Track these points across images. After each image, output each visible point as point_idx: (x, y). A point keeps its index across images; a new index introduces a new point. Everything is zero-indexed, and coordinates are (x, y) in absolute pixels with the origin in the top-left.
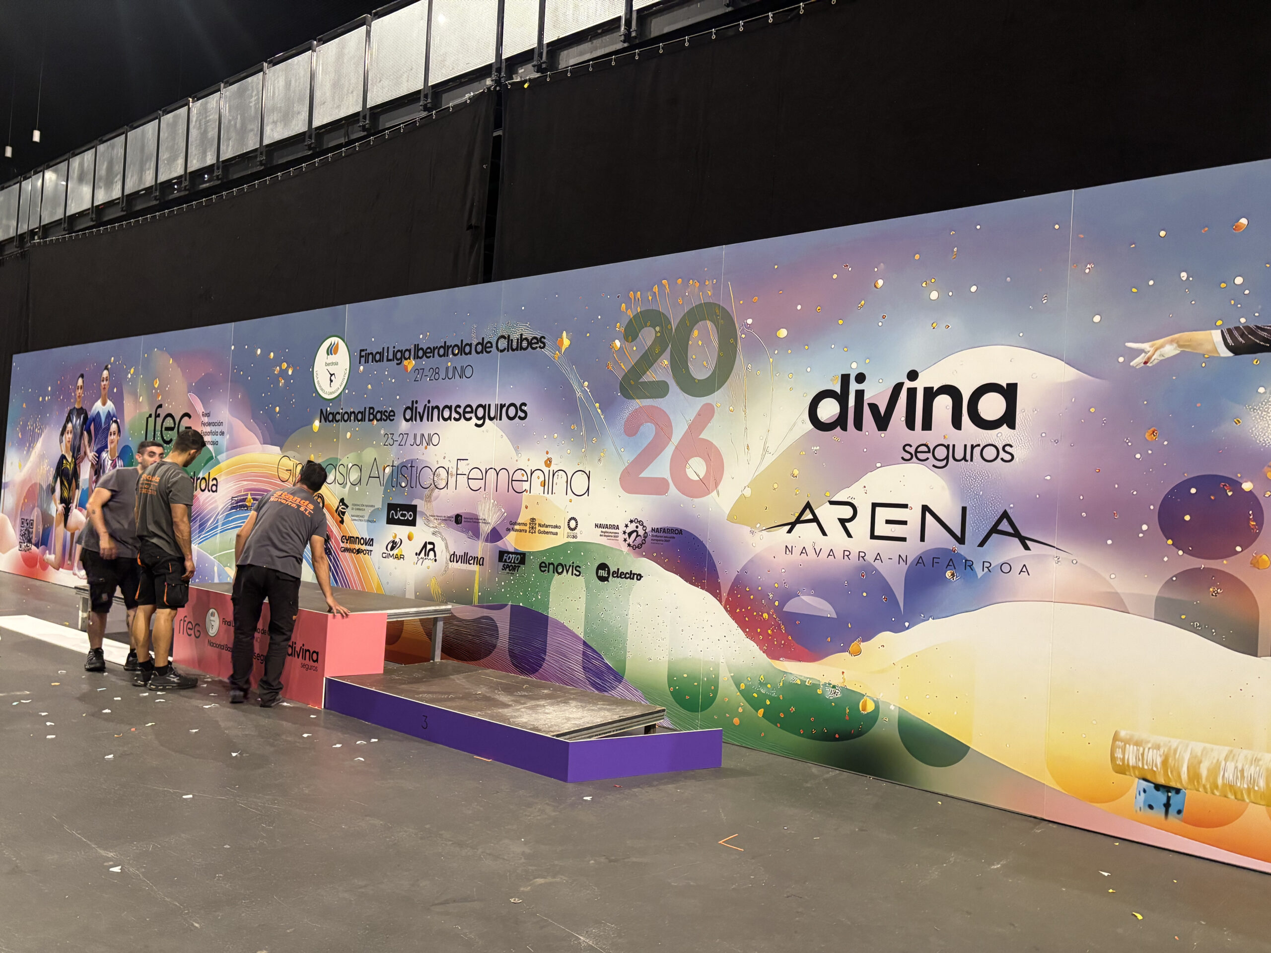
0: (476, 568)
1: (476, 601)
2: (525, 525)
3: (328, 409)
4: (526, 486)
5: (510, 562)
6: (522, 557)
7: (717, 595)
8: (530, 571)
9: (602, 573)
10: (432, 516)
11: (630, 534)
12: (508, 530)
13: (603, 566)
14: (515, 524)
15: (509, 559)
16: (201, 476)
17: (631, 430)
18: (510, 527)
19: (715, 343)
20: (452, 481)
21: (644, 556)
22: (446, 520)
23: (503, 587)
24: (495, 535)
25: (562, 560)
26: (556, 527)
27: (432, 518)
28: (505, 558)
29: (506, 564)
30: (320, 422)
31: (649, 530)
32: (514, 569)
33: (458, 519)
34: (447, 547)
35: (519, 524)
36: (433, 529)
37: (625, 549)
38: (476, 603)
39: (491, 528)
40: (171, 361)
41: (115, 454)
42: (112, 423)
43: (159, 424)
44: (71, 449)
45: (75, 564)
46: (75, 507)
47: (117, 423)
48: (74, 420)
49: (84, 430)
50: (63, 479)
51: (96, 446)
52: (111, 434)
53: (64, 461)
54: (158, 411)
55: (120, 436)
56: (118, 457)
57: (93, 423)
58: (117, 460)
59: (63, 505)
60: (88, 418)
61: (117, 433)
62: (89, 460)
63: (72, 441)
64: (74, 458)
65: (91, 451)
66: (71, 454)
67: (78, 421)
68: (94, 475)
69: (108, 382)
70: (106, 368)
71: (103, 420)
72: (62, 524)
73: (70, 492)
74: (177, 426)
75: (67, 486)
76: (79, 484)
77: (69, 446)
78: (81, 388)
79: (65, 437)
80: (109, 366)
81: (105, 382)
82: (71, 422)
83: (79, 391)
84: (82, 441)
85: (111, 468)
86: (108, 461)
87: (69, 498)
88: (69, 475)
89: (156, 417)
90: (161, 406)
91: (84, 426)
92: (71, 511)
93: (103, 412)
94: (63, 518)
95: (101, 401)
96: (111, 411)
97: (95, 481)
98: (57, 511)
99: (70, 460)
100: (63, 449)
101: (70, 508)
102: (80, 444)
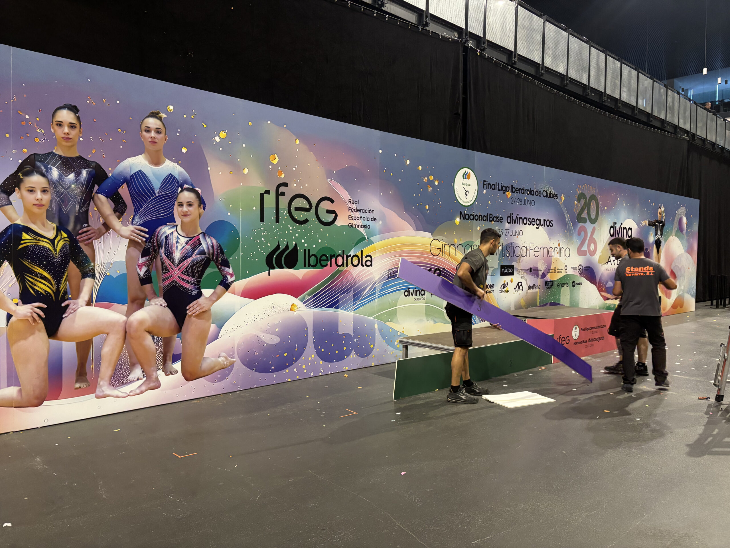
1: (538, 304)
2: (553, 270)
3: (465, 212)
4: (553, 254)
6: (552, 282)
7: (596, 286)
8: (555, 287)
9: (574, 284)
10: (521, 270)
11: (579, 270)
13: (574, 282)
14: (549, 270)
16: (352, 253)
17: (579, 234)
19: (595, 208)
20: (528, 253)
21: (583, 277)
22: (526, 271)
23: (547, 296)
24: (544, 275)
25: (563, 282)
26: (562, 269)
28: (547, 284)
29: (548, 286)
30: (460, 219)
31: (583, 268)
32: (550, 288)
33: (531, 270)
34: (527, 283)
35: (551, 270)
36: (521, 276)
37: (578, 275)
39: (542, 272)
40: (298, 142)
41: (196, 230)
42: (181, 191)
43: (284, 202)
44: (50, 217)
45: (101, 383)
46: (84, 303)
47: (196, 192)
48: (55, 173)
49: (97, 192)
50: (26, 263)
51: (140, 217)
52: (181, 205)
53: (25, 236)
54: (282, 189)
55: (204, 209)
56: (204, 234)
57: (125, 184)
58: (201, 237)
59: (37, 304)
60: (106, 176)
61: (196, 204)
62: (122, 236)
63: (51, 206)
64: (67, 231)
65: (124, 224)
66: (55, 225)
67: (72, 176)
68: (142, 257)
69: (162, 136)
70: (154, 115)
71: (157, 185)
72: (37, 333)
73: (58, 283)
74: (314, 208)
75: (45, 274)
76: (93, 270)
77: (43, 212)
78: (72, 126)
79: (22, 197)
80: (163, 115)
81: (153, 134)
82: (43, 175)
83: (66, 130)
84: (93, 209)
85: (189, 247)
86: (178, 238)
87: (58, 291)
88: (52, 257)
89: (279, 194)
90: (285, 185)
91: (96, 187)
92: (69, 311)
93: (154, 174)
94: (41, 324)
95: (146, 159)
96: (177, 176)
97: (144, 264)
98: (9, 317)
99: (51, 235)
100: (14, 215)
101: (67, 306)
102: (87, 212)
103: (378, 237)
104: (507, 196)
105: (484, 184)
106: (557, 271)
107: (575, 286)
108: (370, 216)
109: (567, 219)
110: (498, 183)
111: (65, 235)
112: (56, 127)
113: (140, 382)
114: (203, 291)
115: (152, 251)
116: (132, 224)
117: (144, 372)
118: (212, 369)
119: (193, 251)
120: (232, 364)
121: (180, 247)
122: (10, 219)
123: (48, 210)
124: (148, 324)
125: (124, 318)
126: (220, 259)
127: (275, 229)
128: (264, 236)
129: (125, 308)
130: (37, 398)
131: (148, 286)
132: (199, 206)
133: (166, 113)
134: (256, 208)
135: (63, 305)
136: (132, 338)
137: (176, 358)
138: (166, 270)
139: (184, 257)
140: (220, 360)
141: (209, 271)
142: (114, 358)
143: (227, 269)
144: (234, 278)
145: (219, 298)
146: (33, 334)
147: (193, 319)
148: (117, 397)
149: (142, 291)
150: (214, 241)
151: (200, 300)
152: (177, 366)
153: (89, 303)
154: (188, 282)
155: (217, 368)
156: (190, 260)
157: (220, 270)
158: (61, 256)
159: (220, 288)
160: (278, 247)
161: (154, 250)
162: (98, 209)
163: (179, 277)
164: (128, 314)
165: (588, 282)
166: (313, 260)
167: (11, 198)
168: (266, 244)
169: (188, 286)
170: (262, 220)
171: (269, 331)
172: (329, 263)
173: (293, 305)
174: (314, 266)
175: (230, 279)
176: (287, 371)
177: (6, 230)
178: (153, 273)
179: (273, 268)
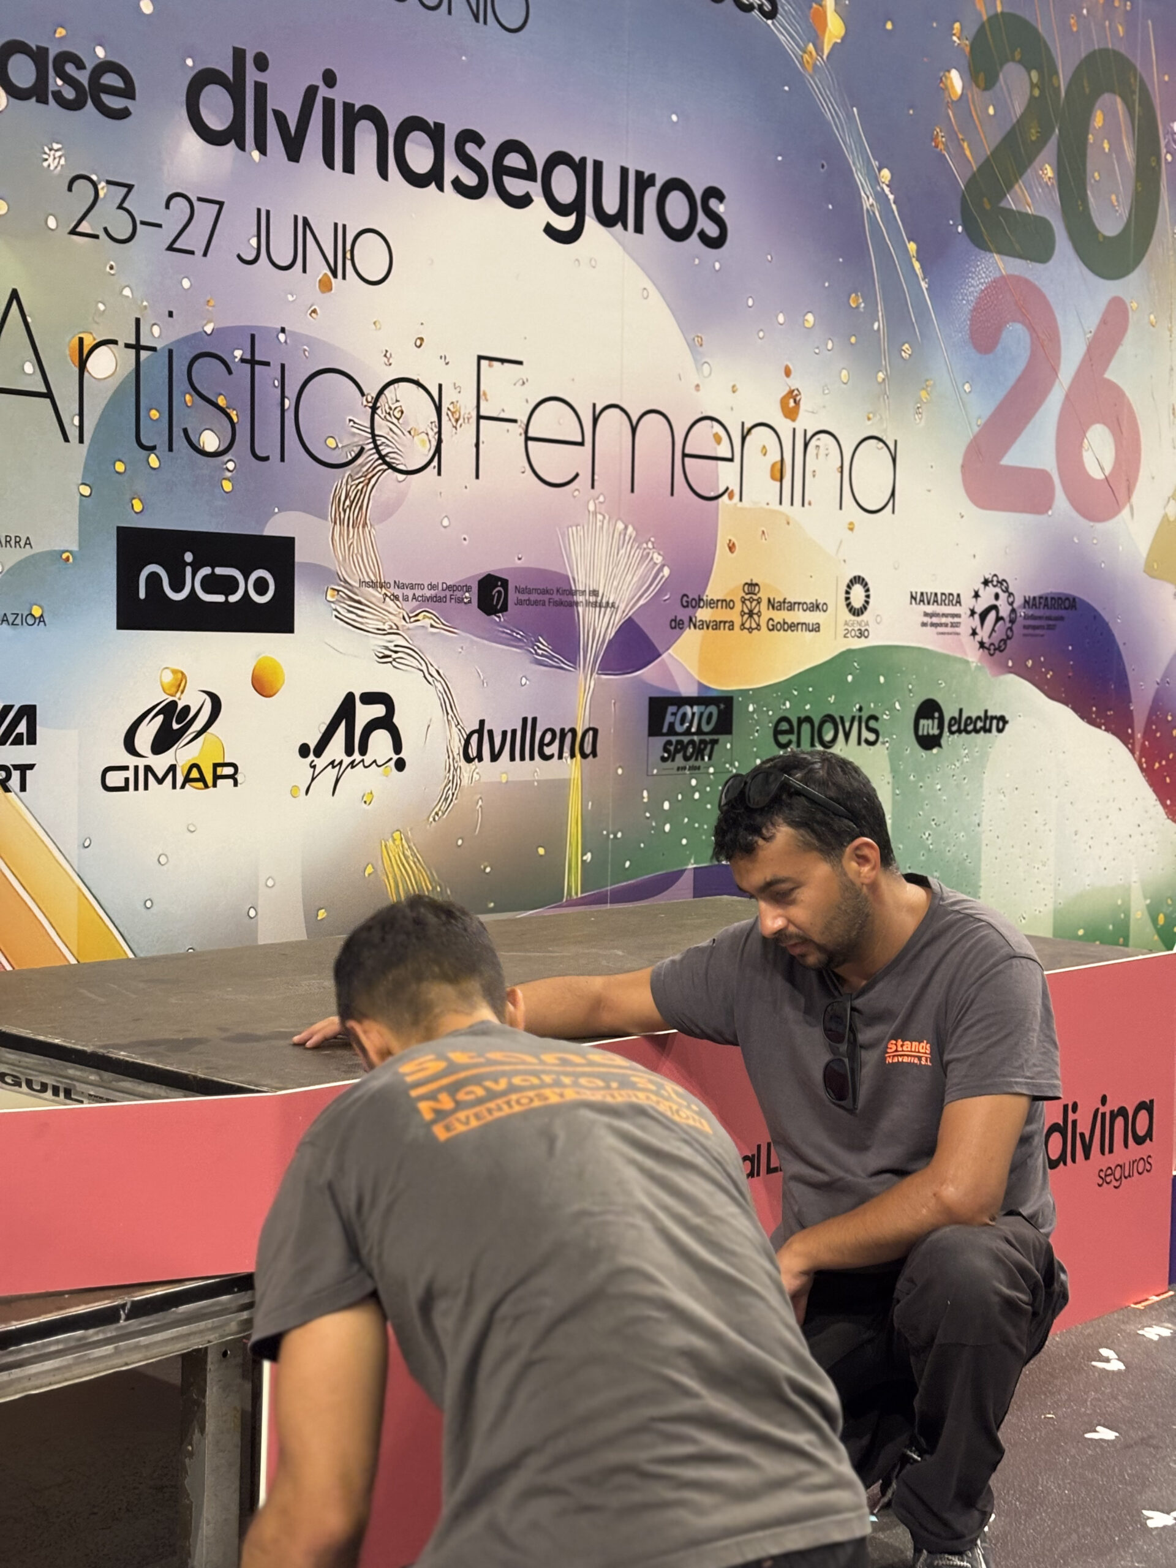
0: (571, 769)
1: (573, 883)
2: (728, 604)
4: (727, 475)
5: (688, 732)
6: (723, 710)
7: (1126, 739)
9: (928, 727)
10: (373, 585)
11: (983, 616)
12: (678, 625)
13: (929, 709)
15: (682, 722)
17: (986, 331)
18: (683, 614)
21: (1011, 671)
22: (442, 598)
23: (668, 817)
24: (631, 645)
25: (834, 703)
26: (816, 607)
27: (376, 594)
28: (669, 718)
29: (674, 739)
31: (1018, 602)
32: (699, 753)
34: (448, 705)
35: (712, 604)
36: (382, 640)
37: (973, 656)
38: (577, 893)
39: (618, 619)
106: (767, 614)
107: (946, 737)
109: (868, 202)
165: (1063, 715)
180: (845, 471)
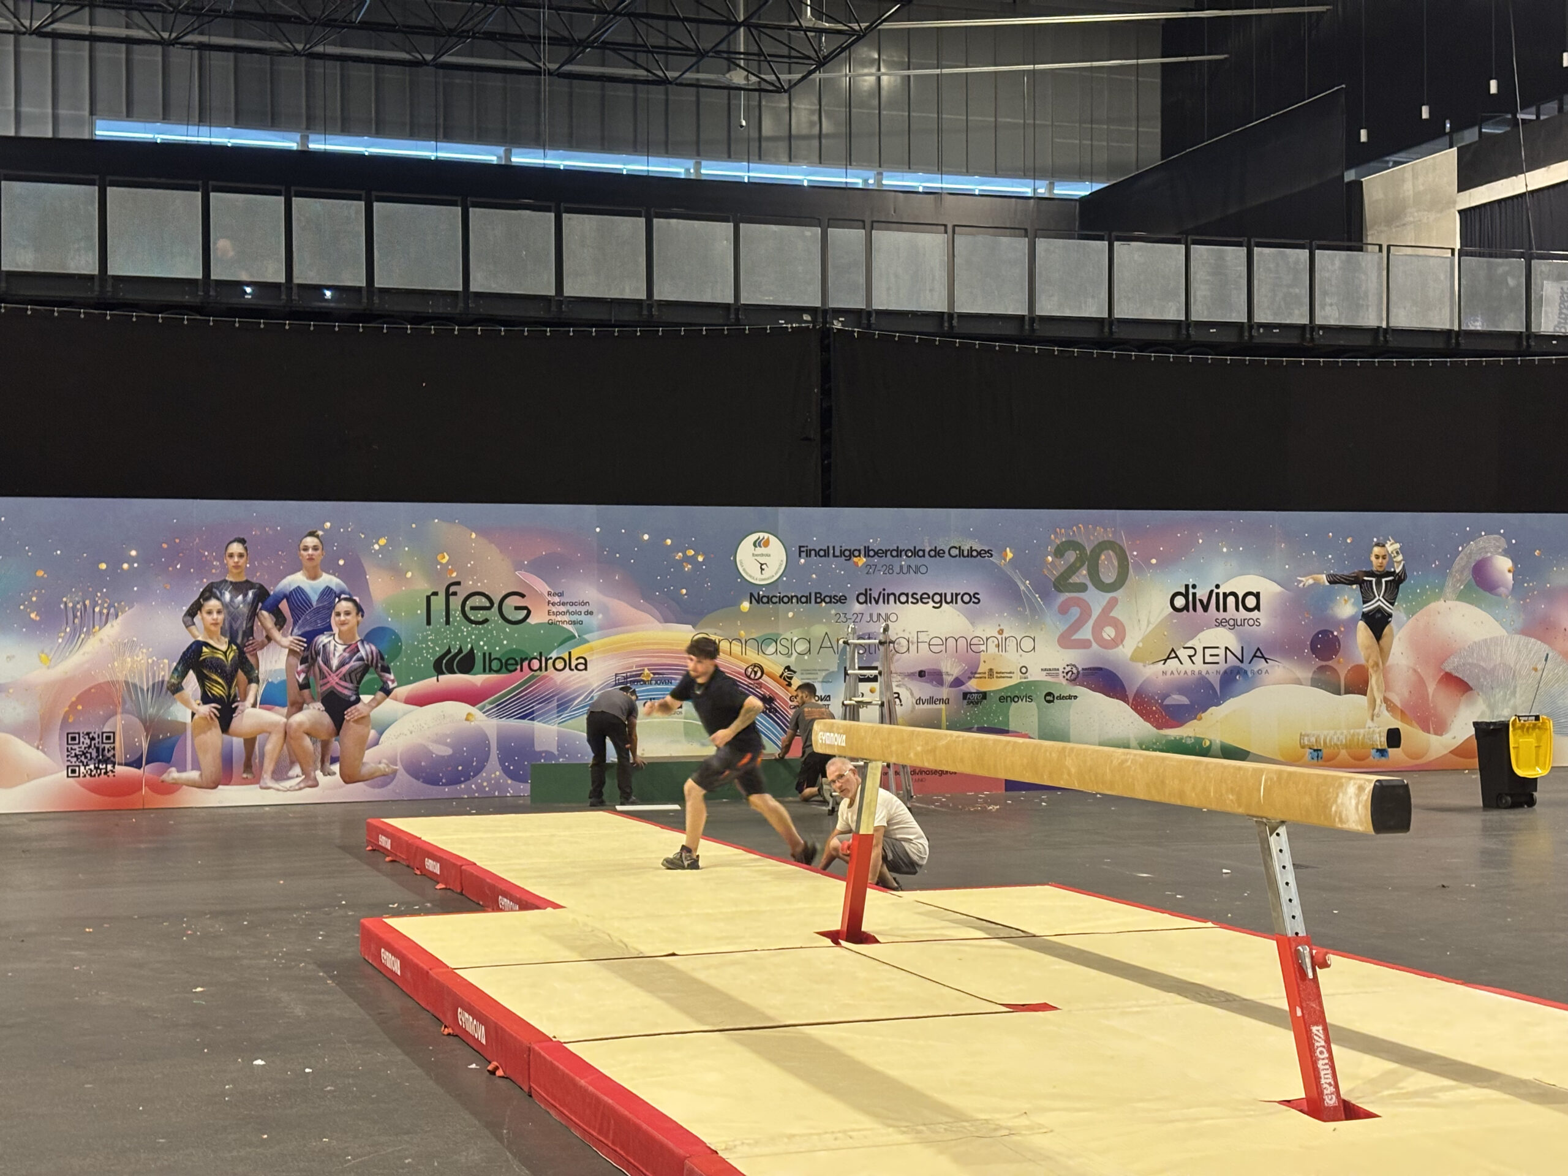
0: (943, 706)
2: (984, 673)
3: (761, 593)
4: (983, 648)
5: (974, 699)
6: (984, 695)
7: (1127, 702)
8: (992, 704)
9: (1048, 698)
11: (1067, 673)
12: (970, 678)
13: (1049, 694)
14: (976, 673)
15: (972, 697)
16: (554, 655)
17: (1064, 610)
18: (972, 676)
19: (1116, 563)
20: (913, 648)
21: (1079, 685)
22: (911, 675)
23: (969, 716)
24: (958, 682)
25: (1017, 693)
26: (1010, 673)
28: (969, 697)
29: (970, 701)
30: (751, 603)
31: (1080, 669)
32: (977, 703)
33: (921, 674)
34: (912, 694)
35: (980, 673)
37: (1064, 682)
39: (954, 677)
40: (474, 535)
41: (354, 638)
42: (339, 601)
43: (456, 603)
44: (223, 634)
45: (265, 776)
46: (250, 706)
47: (354, 601)
48: (227, 596)
49: (261, 609)
50: (205, 672)
51: (299, 629)
52: (338, 614)
53: (205, 649)
54: (452, 589)
55: (362, 616)
56: (362, 641)
57: (285, 600)
58: (359, 644)
59: (213, 705)
60: (268, 594)
61: (354, 612)
62: (282, 646)
63: (224, 623)
64: (236, 644)
65: (284, 635)
66: (227, 640)
67: (240, 597)
68: (301, 664)
69: (319, 552)
70: (312, 534)
71: (314, 598)
72: (213, 729)
73: (230, 688)
74: (496, 605)
75: (220, 680)
76: (258, 677)
77: (218, 629)
78: (241, 556)
79: (203, 619)
80: (320, 533)
81: (310, 551)
82: (218, 599)
83: (236, 559)
84: (257, 623)
85: (346, 655)
86: (335, 646)
87: (229, 695)
88: (225, 666)
89: (448, 595)
90: (458, 583)
91: (260, 605)
92: (238, 711)
93: (312, 588)
94: (217, 722)
95: (304, 574)
96: (333, 587)
97: (303, 671)
98: (193, 714)
99: (224, 648)
100: (197, 633)
101: (236, 707)
102: (252, 627)
103: (596, 634)
104: (856, 564)
105: (800, 552)
106: (995, 675)
107: (1055, 701)
108: (583, 609)
109: (1022, 588)
110: (834, 548)
111: (234, 647)
112: (228, 558)
113: (299, 779)
114: (361, 696)
115: (310, 660)
116: (291, 634)
117: (302, 770)
118: (373, 774)
119: (351, 658)
120: (395, 772)
121: (337, 654)
122: (194, 636)
123: (222, 628)
124: (307, 725)
125: (284, 720)
126: (379, 665)
127: (445, 631)
128: (431, 640)
129: (285, 710)
130: (214, 782)
131: (306, 692)
132: (357, 614)
133: (323, 529)
134: (421, 612)
135: (233, 706)
136: (291, 738)
137: (334, 761)
138: (323, 676)
139: (342, 664)
140: (382, 766)
141: (367, 677)
142: (275, 755)
143: (387, 675)
144: (395, 684)
145: (379, 704)
146: (210, 729)
147: (351, 723)
148: (278, 790)
149: (302, 696)
150: (373, 648)
151: (359, 706)
152: (336, 768)
153: (254, 706)
154: (346, 688)
155: (377, 774)
156: (347, 667)
157: (380, 676)
158: (231, 665)
159: (380, 694)
160: (449, 651)
161: (312, 658)
162: (262, 624)
163: (337, 683)
164: (289, 716)
165: (1099, 695)
166: (495, 665)
167: (195, 620)
168: (433, 648)
169: (346, 692)
170: (429, 623)
171: (440, 740)
172: (519, 667)
173: (469, 714)
174: (497, 672)
175: (391, 685)
176: (463, 786)
177: (191, 646)
178: (311, 679)
179: (443, 673)
180: (1018, 645)
